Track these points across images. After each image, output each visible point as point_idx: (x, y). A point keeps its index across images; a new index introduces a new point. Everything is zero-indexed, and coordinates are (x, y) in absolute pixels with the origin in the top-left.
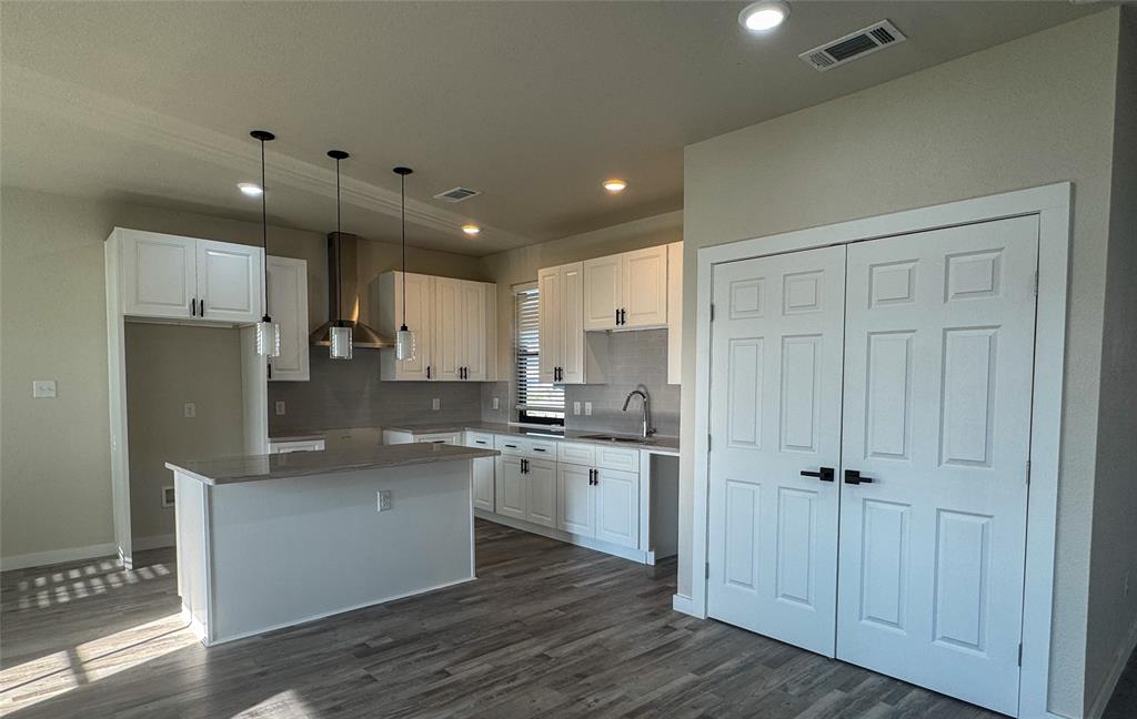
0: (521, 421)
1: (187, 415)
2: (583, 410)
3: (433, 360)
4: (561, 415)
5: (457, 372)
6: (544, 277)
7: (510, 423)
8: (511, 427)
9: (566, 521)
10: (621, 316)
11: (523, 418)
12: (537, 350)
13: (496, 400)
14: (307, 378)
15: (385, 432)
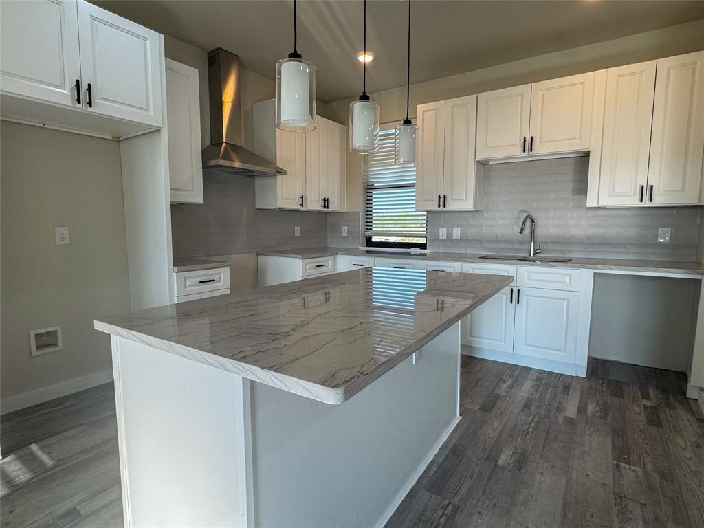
0: (367, 246)
1: (59, 242)
2: (450, 234)
3: (304, 192)
4: (423, 241)
5: (322, 203)
6: (424, 112)
7: (360, 247)
8: (362, 251)
9: (471, 336)
10: (528, 144)
11: (369, 242)
12: (415, 182)
13: (345, 229)
14: (202, 201)
15: (260, 258)
